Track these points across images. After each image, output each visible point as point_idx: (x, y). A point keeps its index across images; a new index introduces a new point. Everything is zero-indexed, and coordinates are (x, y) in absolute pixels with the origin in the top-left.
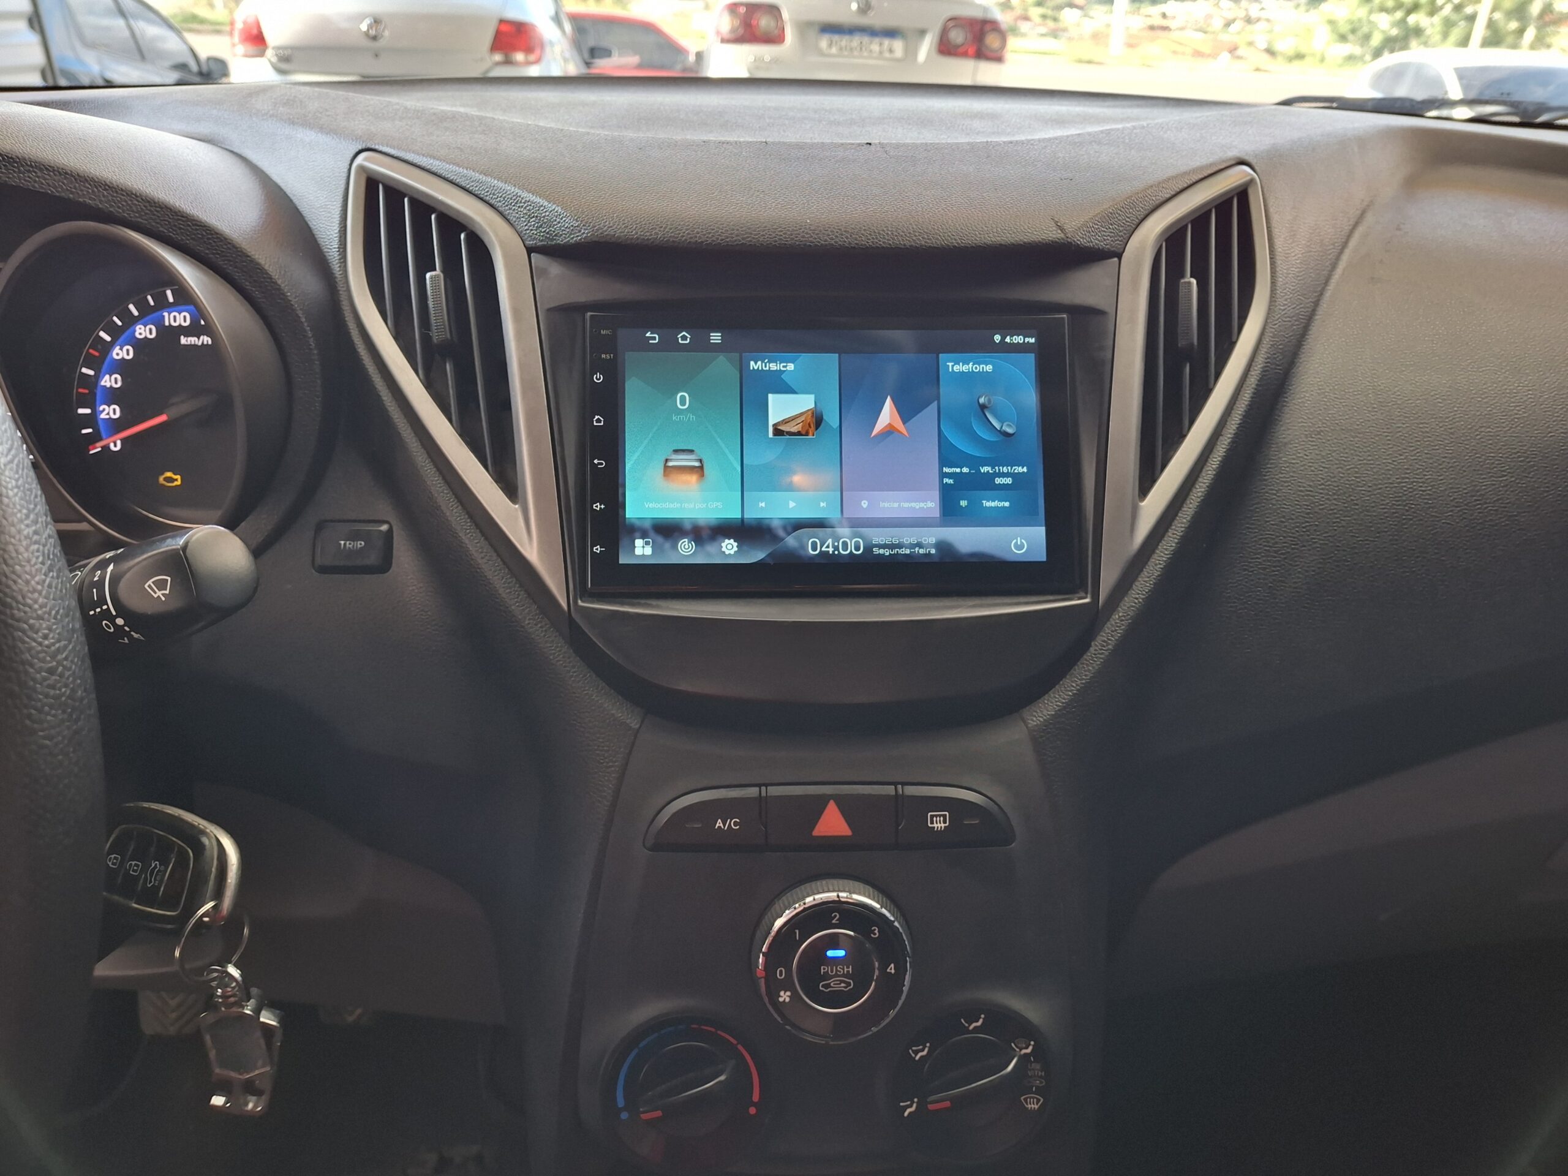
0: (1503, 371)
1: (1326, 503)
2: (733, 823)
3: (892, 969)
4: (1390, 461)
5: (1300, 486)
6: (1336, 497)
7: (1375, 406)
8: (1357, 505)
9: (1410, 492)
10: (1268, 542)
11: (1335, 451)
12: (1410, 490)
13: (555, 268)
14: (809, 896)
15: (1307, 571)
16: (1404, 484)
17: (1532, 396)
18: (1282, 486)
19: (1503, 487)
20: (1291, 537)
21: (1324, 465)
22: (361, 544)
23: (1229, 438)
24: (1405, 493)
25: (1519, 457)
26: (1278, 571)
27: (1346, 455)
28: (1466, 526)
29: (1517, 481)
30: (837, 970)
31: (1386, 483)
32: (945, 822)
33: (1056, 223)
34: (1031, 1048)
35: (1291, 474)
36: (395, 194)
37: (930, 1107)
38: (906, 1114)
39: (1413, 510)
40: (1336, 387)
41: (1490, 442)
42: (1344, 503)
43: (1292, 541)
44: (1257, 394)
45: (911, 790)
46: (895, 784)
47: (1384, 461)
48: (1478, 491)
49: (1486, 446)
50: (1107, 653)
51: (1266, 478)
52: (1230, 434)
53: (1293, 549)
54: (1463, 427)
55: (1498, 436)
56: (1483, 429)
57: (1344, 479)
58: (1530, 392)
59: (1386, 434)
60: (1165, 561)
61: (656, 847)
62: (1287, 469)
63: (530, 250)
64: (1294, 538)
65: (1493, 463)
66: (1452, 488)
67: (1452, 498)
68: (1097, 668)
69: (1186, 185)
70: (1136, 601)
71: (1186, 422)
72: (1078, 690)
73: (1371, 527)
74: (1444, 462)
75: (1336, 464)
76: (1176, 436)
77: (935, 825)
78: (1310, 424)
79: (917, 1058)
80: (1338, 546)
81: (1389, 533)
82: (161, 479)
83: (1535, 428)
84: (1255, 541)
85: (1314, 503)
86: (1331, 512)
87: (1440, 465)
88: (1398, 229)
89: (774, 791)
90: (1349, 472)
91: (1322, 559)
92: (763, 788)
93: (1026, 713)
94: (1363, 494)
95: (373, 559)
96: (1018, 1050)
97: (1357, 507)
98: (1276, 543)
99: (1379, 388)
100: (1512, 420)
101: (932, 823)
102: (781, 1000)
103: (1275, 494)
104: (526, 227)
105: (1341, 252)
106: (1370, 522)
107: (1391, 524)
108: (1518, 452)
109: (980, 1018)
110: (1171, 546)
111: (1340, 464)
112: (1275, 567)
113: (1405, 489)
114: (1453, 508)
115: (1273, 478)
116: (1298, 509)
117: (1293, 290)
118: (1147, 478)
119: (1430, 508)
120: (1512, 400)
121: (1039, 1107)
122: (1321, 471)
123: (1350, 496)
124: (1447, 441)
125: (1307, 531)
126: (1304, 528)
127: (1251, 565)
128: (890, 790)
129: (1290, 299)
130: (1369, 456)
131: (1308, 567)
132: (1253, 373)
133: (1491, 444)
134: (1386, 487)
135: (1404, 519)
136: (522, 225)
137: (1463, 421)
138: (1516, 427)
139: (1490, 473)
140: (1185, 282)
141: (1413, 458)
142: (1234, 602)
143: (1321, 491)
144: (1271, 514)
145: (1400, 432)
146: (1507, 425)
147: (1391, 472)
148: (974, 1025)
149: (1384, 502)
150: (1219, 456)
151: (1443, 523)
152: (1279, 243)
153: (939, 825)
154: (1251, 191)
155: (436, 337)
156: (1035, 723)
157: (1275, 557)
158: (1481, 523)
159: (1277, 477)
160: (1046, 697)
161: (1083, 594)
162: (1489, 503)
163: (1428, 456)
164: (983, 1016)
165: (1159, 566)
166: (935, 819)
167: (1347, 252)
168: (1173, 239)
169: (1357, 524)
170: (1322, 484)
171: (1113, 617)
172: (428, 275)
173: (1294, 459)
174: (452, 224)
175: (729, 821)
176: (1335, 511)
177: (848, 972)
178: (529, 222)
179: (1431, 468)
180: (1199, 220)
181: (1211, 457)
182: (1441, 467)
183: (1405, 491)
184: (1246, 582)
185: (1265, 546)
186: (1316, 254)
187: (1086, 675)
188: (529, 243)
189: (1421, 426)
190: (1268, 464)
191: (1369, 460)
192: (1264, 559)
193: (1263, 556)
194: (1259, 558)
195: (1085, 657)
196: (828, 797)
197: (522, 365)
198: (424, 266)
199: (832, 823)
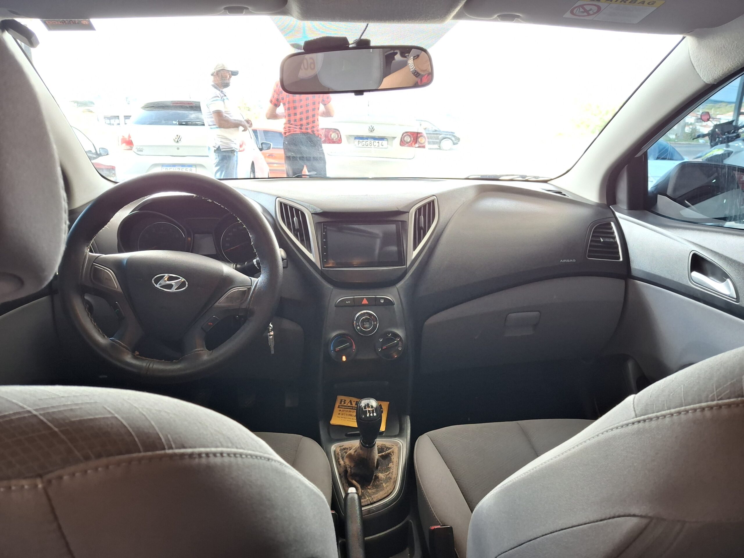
3: (375, 323)
13: (316, 216)
33: (397, 207)
36: (286, 205)
38: (379, 351)
44: (436, 235)
45: (377, 296)
46: (375, 296)
50: (410, 276)
61: (336, 306)
63: (312, 214)
68: (408, 279)
69: (422, 200)
70: (414, 268)
71: (422, 238)
72: (404, 282)
76: (420, 242)
79: (380, 341)
89: (355, 297)
93: (395, 286)
96: (397, 339)
102: (358, 328)
109: (390, 334)
110: (420, 259)
118: (415, 248)
121: (401, 349)
128: (374, 296)
129: (444, 220)
132: (435, 232)
136: (310, 210)
140: (421, 217)
152: (441, 210)
153: (382, 302)
154: (435, 201)
155: (296, 228)
156: (398, 287)
160: (399, 283)
161: (404, 266)
165: (418, 262)
166: (382, 300)
168: (419, 209)
171: (410, 270)
172: (294, 218)
174: (297, 210)
175: (349, 301)
177: (368, 323)
178: (312, 209)
180: (424, 206)
187: (406, 280)
188: (312, 213)
195: (405, 278)
196: (364, 298)
197: (312, 232)
198: (293, 217)
199: (365, 302)
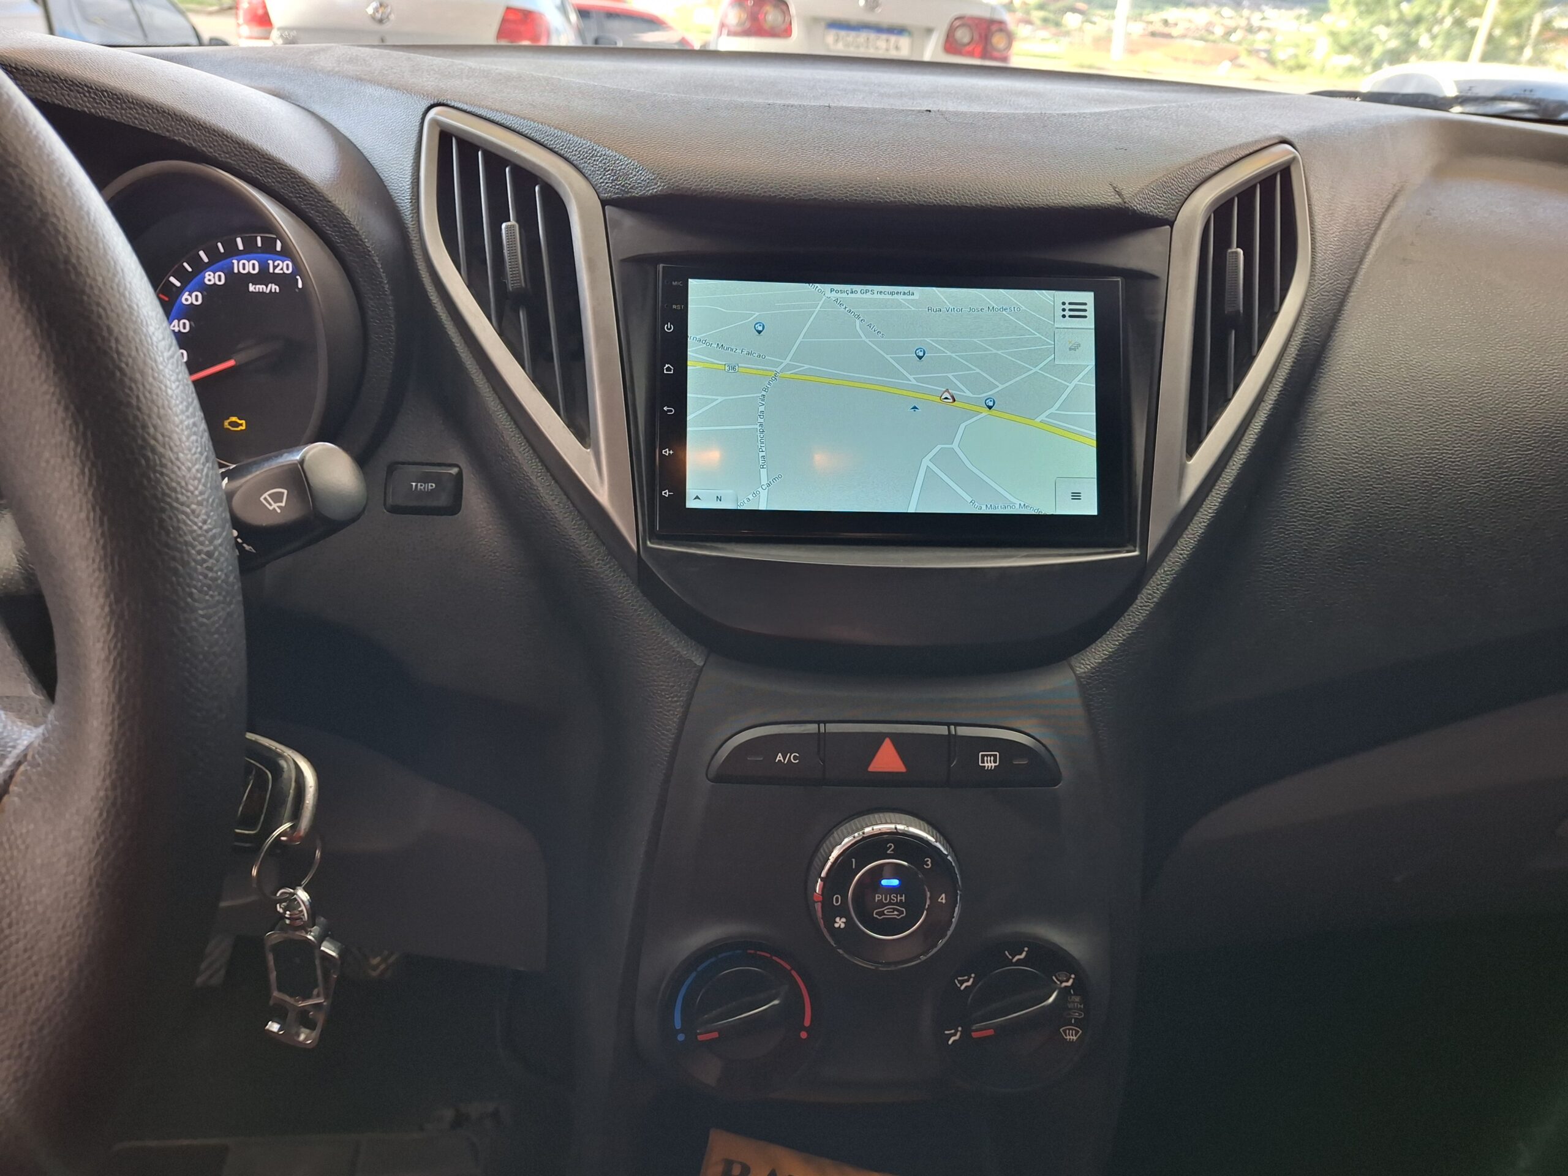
0: (1530, 350)
1: (1360, 471)
2: (792, 757)
3: (942, 899)
4: (1421, 433)
5: (1335, 454)
6: (1369, 465)
7: (1407, 380)
8: (1390, 473)
9: (1440, 463)
10: (1304, 506)
11: (1369, 421)
12: (1440, 461)
13: (628, 221)
14: (868, 826)
15: (1341, 536)
16: (1435, 455)
17: (1558, 375)
18: (1318, 453)
19: (1528, 460)
20: (1325, 502)
21: (1358, 435)
22: (432, 486)
23: (1270, 404)
24: (1435, 463)
25: (1544, 432)
26: (1312, 534)
27: (1379, 426)
28: (1493, 496)
29: (1542, 455)
30: (890, 898)
31: (1417, 454)
32: (995, 762)
33: (1114, 188)
34: (1071, 981)
35: (1327, 442)
36: (469, 147)
37: (975, 1035)
38: (950, 1042)
39: (1442, 480)
40: (1370, 361)
41: (1517, 417)
42: (1377, 471)
43: (1326, 506)
44: (1298, 363)
45: (963, 731)
46: (948, 725)
47: (1415, 432)
48: (1505, 463)
49: (1512, 421)
50: (1152, 605)
51: (1303, 445)
52: (1271, 400)
53: (1328, 514)
54: (1491, 402)
55: (1525, 411)
56: (1509, 405)
57: (1378, 448)
58: (1556, 371)
59: (1417, 407)
60: (1209, 520)
61: (721, 778)
62: (1323, 437)
63: (604, 203)
64: (1329, 503)
65: (1519, 437)
66: (1479, 460)
67: (1479, 470)
68: (1142, 619)
69: (1233, 160)
70: (1181, 557)
71: (1231, 386)
72: (1124, 640)
73: (1402, 494)
74: (1472, 435)
75: (1370, 434)
76: (1222, 400)
77: (986, 764)
78: (1346, 396)
79: (963, 988)
80: (1370, 512)
81: (1419, 501)
82: (226, 424)
83: (1560, 405)
84: (1292, 505)
85: (1348, 470)
86: (1364, 479)
87: (1469, 437)
88: (1429, 214)
89: (832, 728)
90: (1382, 442)
91: (1355, 524)
92: (822, 725)
93: (1073, 661)
94: (1395, 463)
95: (443, 500)
96: (1058, 983)
97: (1389, 475)
98: (1312, 508)
99: (1410, 363)
100: (1539, 397)
101: (983, 762)
102: (837, 925)
103: (1311, 461)
104: (601, 181)
105: (1374, 234)
106: (1401, 490)
107: (1421, 493)
108: (1543, 428)
109: (1024, 951)
110: (1215, 505)
111: (1374, 434)
112: (1309, 530)
113: (1435, 459)
114: (1481, 479)
115: (1309, 446)
116: (1332, 475)
117: (1331, 266)
118: (1195, 436)
119: (1458, 478)
120: (1538, 378)
121: (1077, 1039)
122: (1356, 440)
123: (1383, 464)
124: (1475, 415)
125: (1342, 497)
126: (1338, 494)
127: (1288, 528)
128: (943, 730)
129: (1328, 274)
130: (1401, 427)
131: (1341, 531)
132: (1293, 343)
133: (1517, 419)
134: (1417, 457)
135: (1434, 488)
136: (597, 179)
137: (1491, 396)
138: (1542, 403)
139: (1516, 446)
140: (1233, 252)
141: (1443, 430)
142: (1271, 564)
143: (1355, 459)
144: (1306, 479)
145: (1431, 405)
146: (1534, 401)
147: (1422, 443)
148: (1018, 957)
149: (1415, 472)
150: (1261, 421)
151: (1471, 493)
152: (1318, 220)
153: (989, 764)
154: (1293, 169)
155: (511, 284)
156: (1083, 671)
157: (1310, 521)
158: (1506, 494)
159: (1313, 444)
160: (1093, 646)
161: (1132, 548)
162: (1515, 475)
163: (1458, 429)
164: (1026, 949)
165: (1203, 524)
166: (986, 758)
167: (1380, 233)
168: (1221, 211)
169: (1388, 491)
170: (1356, 453)
171: (1159, 571)
172: (504, 226)
173: (1330, 428)
174: (526, 177)
175: (789, 755)
176: (1368, 479)
177: (901, 900)
178: (604, 175)
179: (1460, 440)
180: (1244, 194)
181: (1253, 421)
182: (1469, 439)
183: (1435, 461)
184: (1282, 544)
185: (1301, 510)
186: (1352, 233)
187: (1132, 626)
188: (604, 195)
189: (1451, 400)
190: (1305, 431)
191: (1401, 431)
192: (1300, 522)
193: (1299, 520)
194: (1295, 522)
195: (1131, 609)
196: (879, 738)
197: (596, 314)
198: (499, 215)
199: (887, 760)
